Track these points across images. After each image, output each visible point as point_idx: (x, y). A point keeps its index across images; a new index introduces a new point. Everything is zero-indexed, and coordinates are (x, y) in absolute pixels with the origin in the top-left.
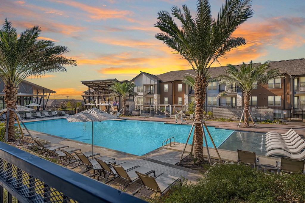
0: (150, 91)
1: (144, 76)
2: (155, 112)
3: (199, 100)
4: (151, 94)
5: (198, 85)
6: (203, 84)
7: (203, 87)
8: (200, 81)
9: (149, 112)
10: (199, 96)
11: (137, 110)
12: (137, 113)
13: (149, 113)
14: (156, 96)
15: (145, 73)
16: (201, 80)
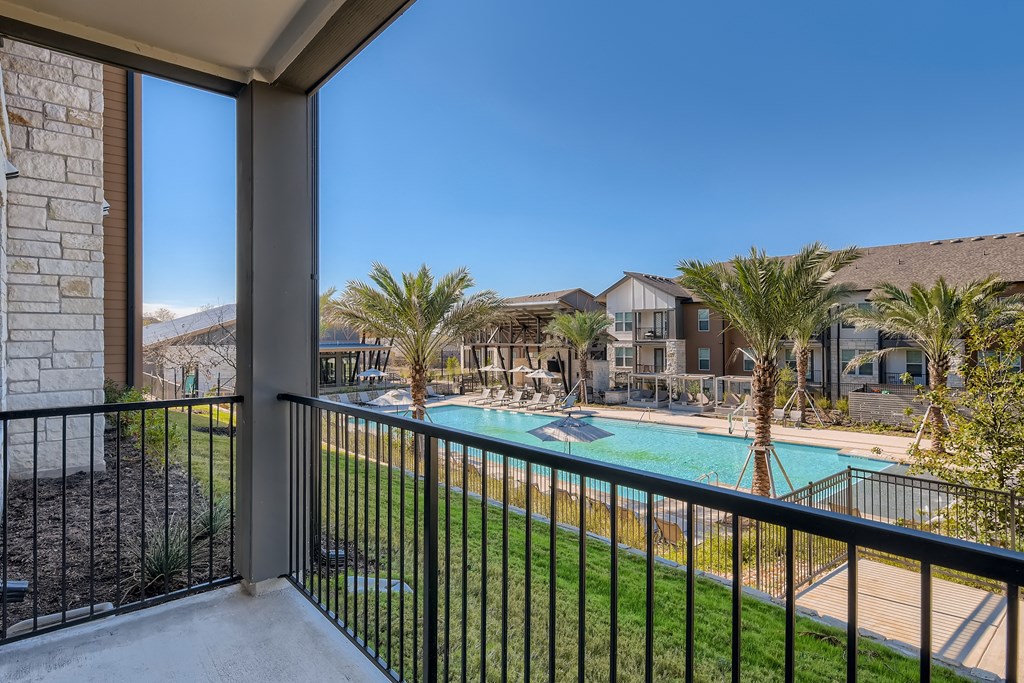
0: (655, 328)
1: (637, 287)
2: (670, 394)
3: (760, 408)
4: (655, 337)
5: (759, 381)
6: (768, 380)
7: (768, 385)
8: (763, 374)
9: (654, 394)
10: (760, 402)
11: (617, 388)
12: (616, 396)
13: (653, 396)
14: (673, 347)
15: (638, 277)
16: (764, 370)
